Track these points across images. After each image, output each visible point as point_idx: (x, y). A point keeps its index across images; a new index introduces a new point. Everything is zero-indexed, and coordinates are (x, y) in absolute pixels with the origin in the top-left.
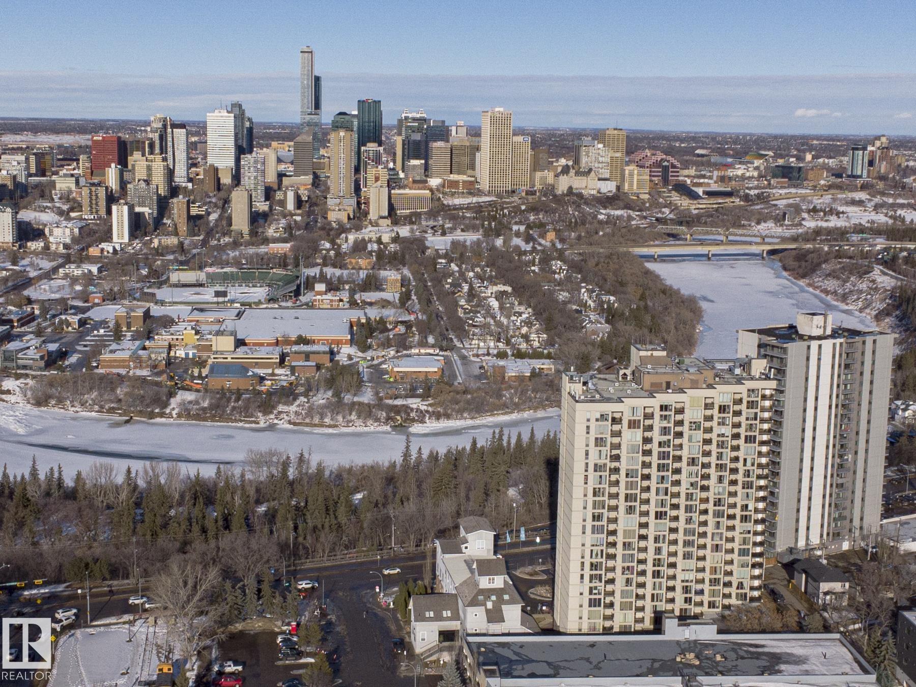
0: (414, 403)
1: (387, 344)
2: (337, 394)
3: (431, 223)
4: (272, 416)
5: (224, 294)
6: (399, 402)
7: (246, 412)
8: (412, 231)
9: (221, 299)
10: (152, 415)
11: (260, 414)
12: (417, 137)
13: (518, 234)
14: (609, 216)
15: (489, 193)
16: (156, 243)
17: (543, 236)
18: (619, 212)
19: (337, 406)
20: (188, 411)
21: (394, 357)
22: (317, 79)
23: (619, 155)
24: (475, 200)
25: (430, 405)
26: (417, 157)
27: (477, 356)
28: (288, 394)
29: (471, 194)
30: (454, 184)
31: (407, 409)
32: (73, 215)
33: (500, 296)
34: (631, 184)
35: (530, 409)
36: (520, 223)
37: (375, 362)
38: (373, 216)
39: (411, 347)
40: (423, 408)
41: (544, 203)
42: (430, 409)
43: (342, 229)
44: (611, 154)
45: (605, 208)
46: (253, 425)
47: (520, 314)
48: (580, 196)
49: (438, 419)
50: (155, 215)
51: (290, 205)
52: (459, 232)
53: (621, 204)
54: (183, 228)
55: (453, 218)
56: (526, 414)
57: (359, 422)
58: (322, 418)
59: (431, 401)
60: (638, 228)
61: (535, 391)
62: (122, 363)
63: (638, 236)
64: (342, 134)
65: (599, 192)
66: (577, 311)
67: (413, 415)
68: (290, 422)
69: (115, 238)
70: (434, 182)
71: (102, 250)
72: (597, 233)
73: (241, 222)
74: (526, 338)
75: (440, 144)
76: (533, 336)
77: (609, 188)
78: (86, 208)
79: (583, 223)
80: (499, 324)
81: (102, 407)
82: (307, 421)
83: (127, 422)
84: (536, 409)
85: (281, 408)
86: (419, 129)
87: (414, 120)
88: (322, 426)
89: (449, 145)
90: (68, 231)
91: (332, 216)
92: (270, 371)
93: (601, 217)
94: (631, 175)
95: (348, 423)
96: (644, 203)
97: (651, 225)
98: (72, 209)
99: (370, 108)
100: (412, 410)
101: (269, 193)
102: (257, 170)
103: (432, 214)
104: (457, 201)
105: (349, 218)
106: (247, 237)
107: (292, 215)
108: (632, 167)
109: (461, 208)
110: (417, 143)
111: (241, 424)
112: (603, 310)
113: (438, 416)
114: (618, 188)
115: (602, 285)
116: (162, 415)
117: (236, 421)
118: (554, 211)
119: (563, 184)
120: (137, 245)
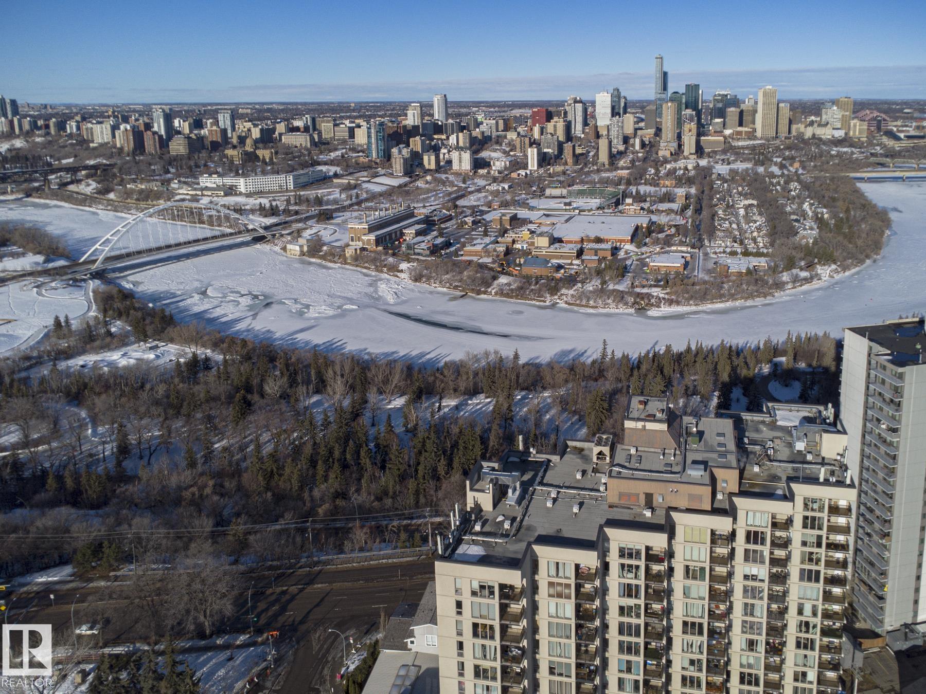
0: (656, 292)
1: (657, 242)
2: (604, 283)
3: (723, 157)
4: (556, 297)
5: (569, 204)
6: (645, 291)
7: (539, 294)
8: (709, 162)
9: (568, 207)
10: (479, 293)
11: (548, 295)
12: (720, 105)
13: (776, 164)
14: (838, 152)
15: (761, 139)
16: (551, 170)
17: (791, 165)
18: (845, 150)
19: (601, 292)
20: (502, 290)
21: (659, 253)
22: (665, 74)
23: (847, 113)
24: (751, 142)
25: (667, 293)
26: (719, 117)
27: (715, 253)
28: (571, 280)
29: (750, 139)
30: (740, 133)
31: (649, 296)
32: (512, 153)
33: (747, 207)
34: (854, 132)
35: (742, 298)
36: (779, 157)
37: (644, 256)
38: (686, 153)
39: (672, 245)
40: (661, 296)
41: (796, 144)
42: (666, 297)
43: (666, 161)
44: (843, 113)
45: (836, 146)
46: (542, 304)
47: (755, 222)
48: (820, 139)
49: (670, 305)
50: (556, 153)
51: (637, 147)
52: (739, 162)
53: (847, 144)
54: (570, 160)
55: (737, 154)
56: (738, 303)
57: (613, 305)
58: (588, 301)
59: (668, 290)
60: (857, 159)
61: (748, 284)
62: (476, 253)
63: (857, 165)
64: (670, 104)
65: (833, 136)
66: (797, 221)
67: (653, 301)
68: (566, 303)
69: (530, 168)
70: (728, 132)
71: (519, 175)
72: (828, 163)
73: (604, 157)
74: (754, 240)
75: (732, 109)
76: (759, 239)
77: (840, 134)
78: (518, 149)
79: (821, 156)
80: (740, 228)
81: (451, 285)
82: (578, 302)
83: (462, 296)
84: (746, 299)
85: (564, 291)
86: (721, 101)
87: (719, 95)
88: (587, 306)
89: (738, 110)
90: (503, 164)
91: (661, 153)
92: (569, 261)
93: (833, 152)
94: (855, 126)
95: (606, 305)
96: (863, 143)
97: (866, 158)
98: (511, 150)
99: (693, 89)
100: (653, 296)
101: (626, 140)
102: (619, 126)
103: (724, 152)
104: (740, 144)
105: (671, 154)
106: (607, 166)
107: (638, 152)
108: (855, 121)
109: (743, 148)
110: (720, 109)
111: (534, 302)
112: (817, 218)
113: (671, 302)
114: (846, 134)
115: (821, 200)
116: (485, 292)
117: (531, 299)
118: (802, 149)
119: (809, 132)
120: (541, 171)
